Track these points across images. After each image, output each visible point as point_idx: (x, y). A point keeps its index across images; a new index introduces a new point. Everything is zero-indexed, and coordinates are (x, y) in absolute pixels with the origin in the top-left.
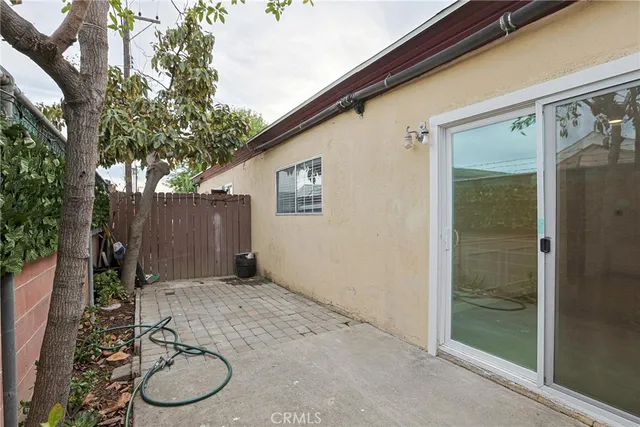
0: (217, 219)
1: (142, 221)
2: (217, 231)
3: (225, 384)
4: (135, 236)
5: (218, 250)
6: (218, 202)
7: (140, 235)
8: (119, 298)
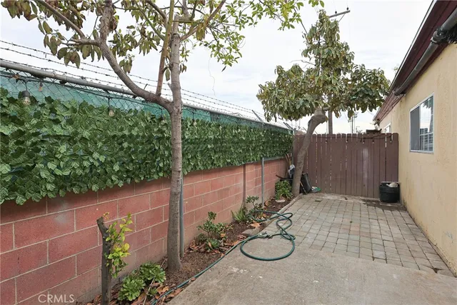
0: (366, 153)
1: (304, 153)
2: (365, 162)
3: (282, 258)
4: (299, 162)
5: (366, 176)
6: (366, 140)
7: (303, 161)
8: (286, 197)
